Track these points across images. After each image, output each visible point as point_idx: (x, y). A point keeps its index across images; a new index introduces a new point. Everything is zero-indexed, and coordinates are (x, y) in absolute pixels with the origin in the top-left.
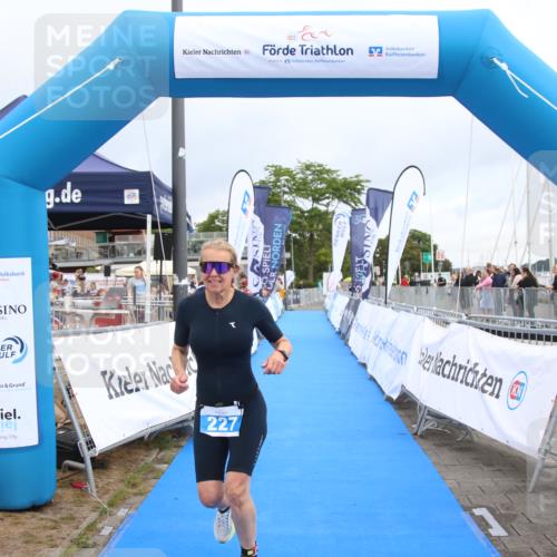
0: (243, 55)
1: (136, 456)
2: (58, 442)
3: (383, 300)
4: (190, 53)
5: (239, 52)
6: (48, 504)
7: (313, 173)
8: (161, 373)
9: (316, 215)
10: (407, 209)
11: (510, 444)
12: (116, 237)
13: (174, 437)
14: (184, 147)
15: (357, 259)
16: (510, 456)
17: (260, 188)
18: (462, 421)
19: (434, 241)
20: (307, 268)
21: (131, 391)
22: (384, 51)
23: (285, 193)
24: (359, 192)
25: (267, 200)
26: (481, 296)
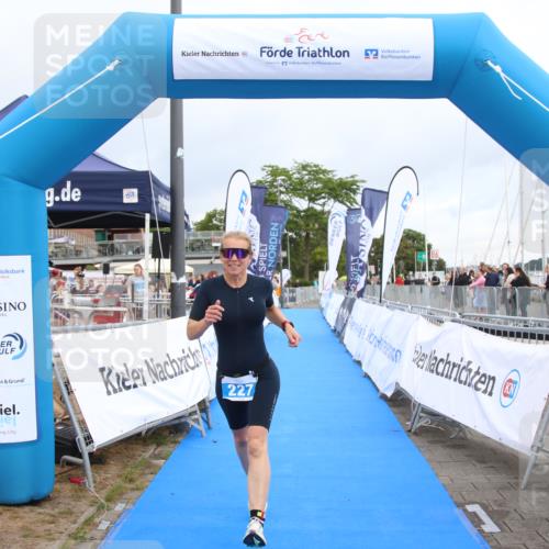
0: (241, 56)
1: (134, 452)
2: (56, 437)
3: (378, 299)
4: (189, 54)
5: (237, 54)
6: (46, 499)
7: (310, 173)
8: (158, 370)
9: (312, 214)
10: (401, 209)
11: (503, 442)
12: (115, 235)
13: (171, 433)
14: (182, 147)
15: (352, 258)
16: (503, 454)
17: (256, 187)
18: (455, 418)
19: (428, 240)
20: (303, 267)
21: (129, 388)
22: (380, 53)
23: (281, 192)
24: (354, 192)
25: (264, 199)
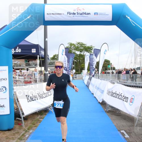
1: (35, 117)
2: (15, 113)
3: (98, 77)
4: (49, 14)
5: (61, 14)
6: (12, 129)
7: (80, 45)
8: (41, 96)
9: (81, 55)
10: (104, 54)
11: (130, 114)
12: (30, 61)
13: (44, 112)
14: (47, 38)
15: (91, 67)
16: (130, 117)
17: (66, 48)
20: (78, 69)
21: (33, 100)
22: (98, 14)
23: (73, 50)
24: (92, 50)
25: (68, 52)
26: (123, 76)
